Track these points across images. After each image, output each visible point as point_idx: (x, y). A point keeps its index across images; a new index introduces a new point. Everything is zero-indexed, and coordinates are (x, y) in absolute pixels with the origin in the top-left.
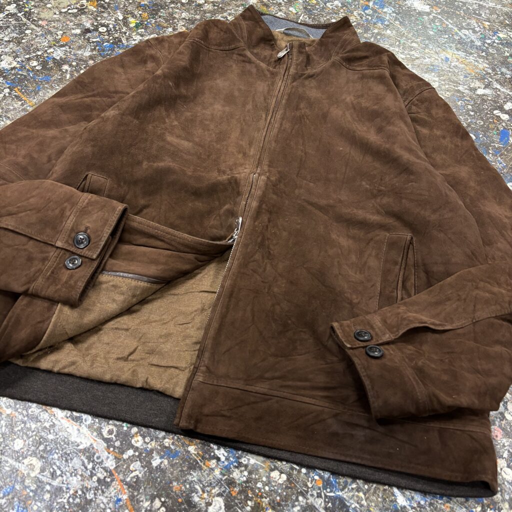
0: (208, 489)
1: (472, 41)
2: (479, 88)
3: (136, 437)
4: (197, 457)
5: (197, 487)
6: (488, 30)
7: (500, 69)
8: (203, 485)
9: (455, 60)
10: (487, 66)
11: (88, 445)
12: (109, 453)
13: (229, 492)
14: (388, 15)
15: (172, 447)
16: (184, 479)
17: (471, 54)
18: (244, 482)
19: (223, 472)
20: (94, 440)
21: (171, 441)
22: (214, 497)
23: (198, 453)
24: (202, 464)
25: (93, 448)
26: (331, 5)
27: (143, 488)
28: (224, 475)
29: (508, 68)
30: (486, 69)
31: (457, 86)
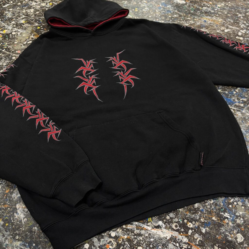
0: (232, 232)
1: (210, 11)
2: (225, 29)
3: (188, 223)
4: (218, 221)
5: (227, 233)
6: (213, 5)
7: (227, 20)
8: (229, 232)
9: (208, 20)
10: (222, 20)
11: (171, 236)
12: (182, 236)
13: (241, 230)
14: (170, 8)
15: (206, 221)
16: (219, 232)
17: (213, 16)
18: (243, 223)
19: (233, 222)
20: (171, 233)
21: (204, 219)
22: (236, 235)
23: (218, 219)
24: (222, 223)
25: (174, 236)
26: (145, 10)
27: (206, 244)
28: (234, 224)
29: (230, 18)
30: (222, 21)
31: (216, 31)
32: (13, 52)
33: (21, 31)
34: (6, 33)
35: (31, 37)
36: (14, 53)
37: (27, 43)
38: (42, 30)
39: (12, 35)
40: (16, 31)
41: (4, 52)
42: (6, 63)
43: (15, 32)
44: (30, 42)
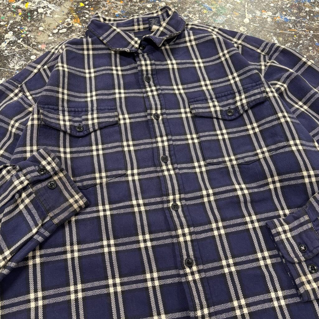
32: (33, 45)
33: (53, 8)
34: (29, 8)
35: (66, 21)
36: (35, 49)
37: (58, 31)
38: (86, 9)
39: (38, 13)
40: (45, 6)
41: (20, 43)
42: (20, 66)
43: (44, 9)
44: (63, 30)
